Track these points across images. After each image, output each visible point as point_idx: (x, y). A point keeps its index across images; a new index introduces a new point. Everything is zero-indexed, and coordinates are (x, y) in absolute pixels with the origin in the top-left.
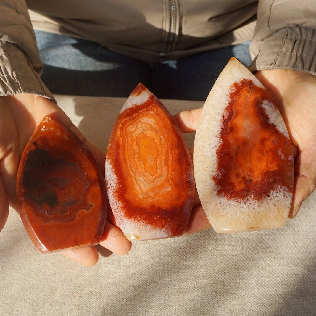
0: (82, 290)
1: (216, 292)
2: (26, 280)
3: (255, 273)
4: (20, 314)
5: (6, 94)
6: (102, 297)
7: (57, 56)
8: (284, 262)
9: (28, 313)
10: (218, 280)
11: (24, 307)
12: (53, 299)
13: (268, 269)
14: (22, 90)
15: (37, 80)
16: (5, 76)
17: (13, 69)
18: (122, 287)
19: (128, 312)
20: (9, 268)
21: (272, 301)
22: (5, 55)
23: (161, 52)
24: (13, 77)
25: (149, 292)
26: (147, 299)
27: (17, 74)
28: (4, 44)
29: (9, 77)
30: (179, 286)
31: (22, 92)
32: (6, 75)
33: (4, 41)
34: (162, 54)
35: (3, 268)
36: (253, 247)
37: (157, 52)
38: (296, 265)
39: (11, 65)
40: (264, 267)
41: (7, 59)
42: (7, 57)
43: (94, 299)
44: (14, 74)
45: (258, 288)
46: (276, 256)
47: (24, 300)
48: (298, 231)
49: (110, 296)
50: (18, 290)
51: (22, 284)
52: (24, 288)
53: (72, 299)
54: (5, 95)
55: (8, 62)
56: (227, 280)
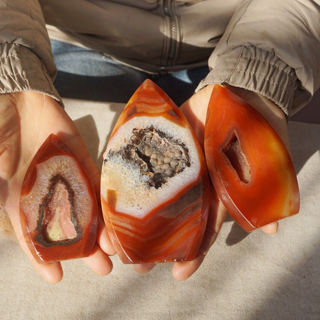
0: (81, 279)
1: (204, 287)
2: (30, 268)
3: (241, 271)
4: (23, 298)
5: (13, 90)
6: (98, 286)
7: (63, 61)
8: (268, 262)
9: (30, 298)
10: (206, 276)
11: (27, 292)
12: (54, 286)
13: (253, 267)
14: (29, 87)
15: (47, 81)
16: (15, 75)
17: (23, 69)
18: (117, 278)
19: (122, 301)
20: (14, 256)
21: (255, 297)
22: (17, 56)
23: (161, 66)
24: (23, 76)
25: (142, 284)
26: (140, 290)
27: (26, 73)
28: (17, 46)
29: (18, 76)
30: (170, 280)
31: (30, 89)
32: (15, 73)
33: (18, 44)
34: (162, 68)
35: (8, 256)
36: (241, 248)
37: (158, 65)
38: (279, 266)
39: (21, 65)
40: (250, 266)
41: (18, 60)
42: (19, 58)
43: (91, 288)
44: (24, 73)
45: (243, 285)
46: (261, 257)
47: (27, 286)
48: (283, 234)
49: (106, 286)
50: (21, 276)
51: (26, 271)
52: (28, 275)
53: (71, 287)
54: (13, 92)
55: (19, 62)
56: (214, 276)
